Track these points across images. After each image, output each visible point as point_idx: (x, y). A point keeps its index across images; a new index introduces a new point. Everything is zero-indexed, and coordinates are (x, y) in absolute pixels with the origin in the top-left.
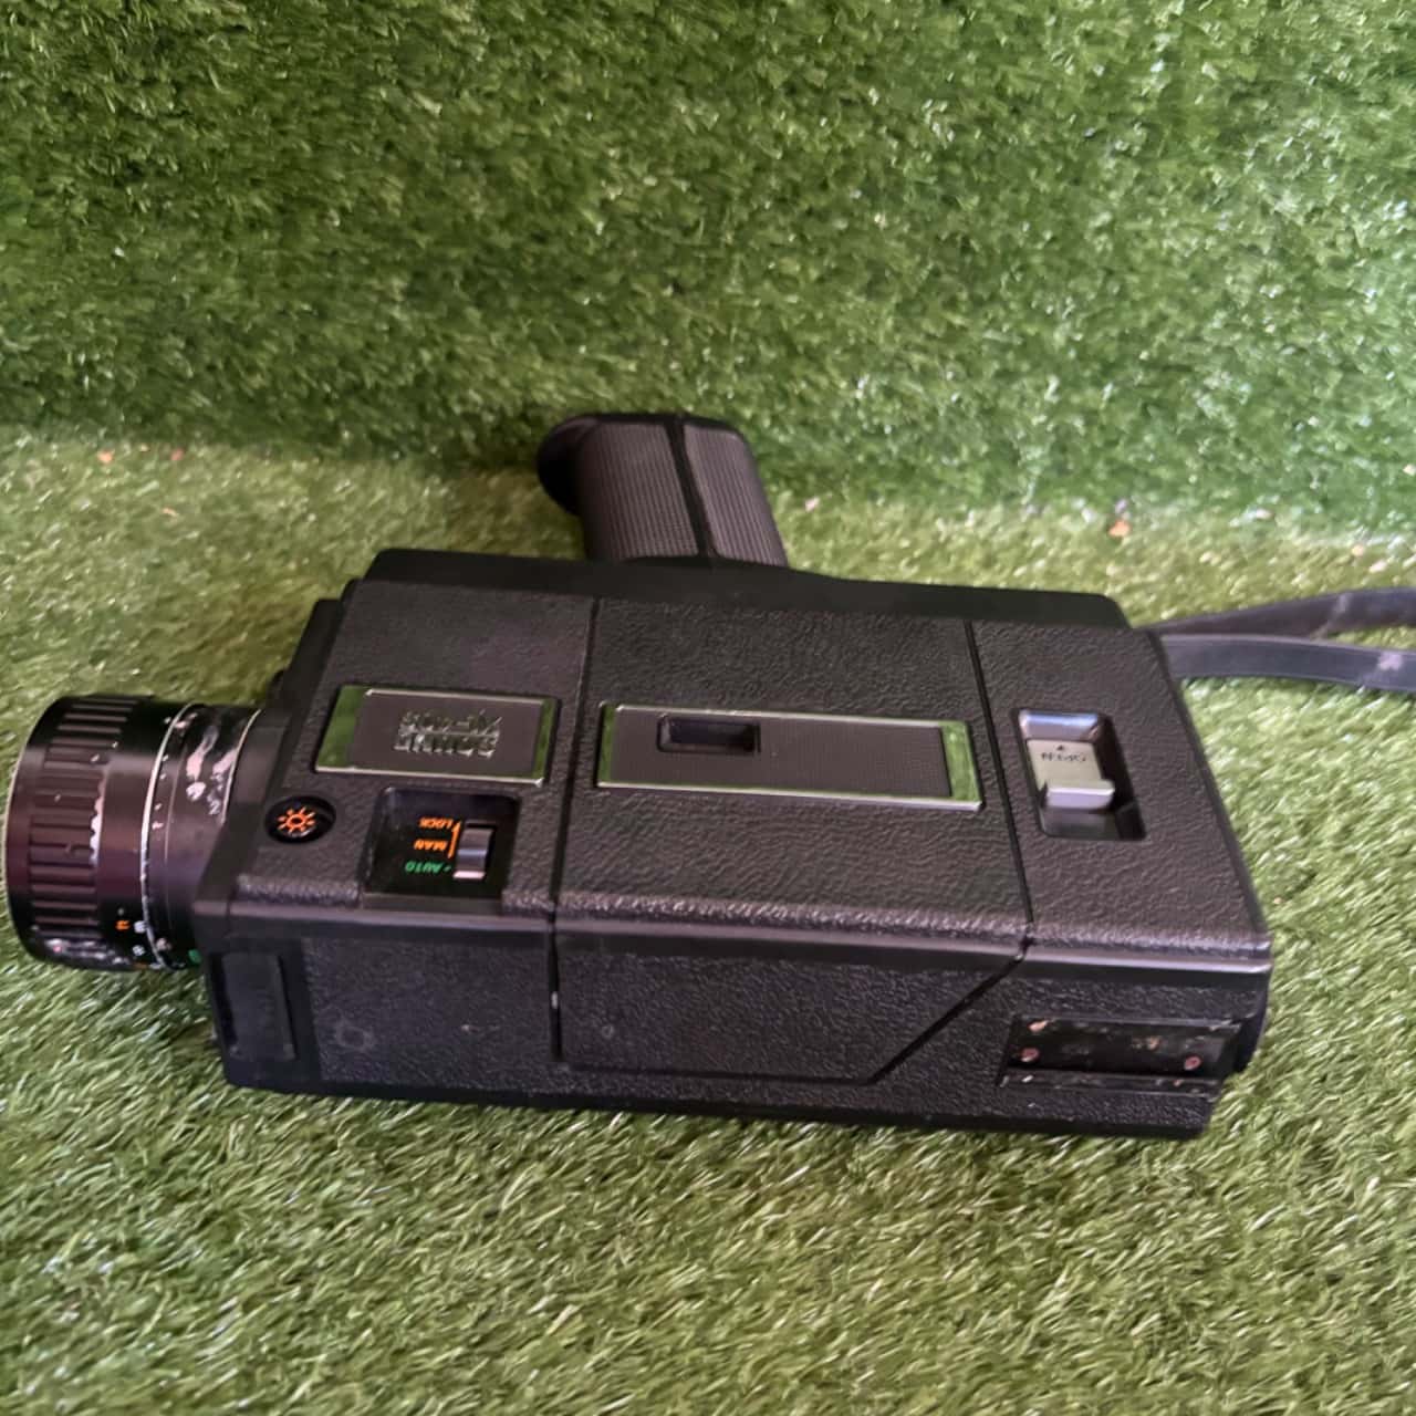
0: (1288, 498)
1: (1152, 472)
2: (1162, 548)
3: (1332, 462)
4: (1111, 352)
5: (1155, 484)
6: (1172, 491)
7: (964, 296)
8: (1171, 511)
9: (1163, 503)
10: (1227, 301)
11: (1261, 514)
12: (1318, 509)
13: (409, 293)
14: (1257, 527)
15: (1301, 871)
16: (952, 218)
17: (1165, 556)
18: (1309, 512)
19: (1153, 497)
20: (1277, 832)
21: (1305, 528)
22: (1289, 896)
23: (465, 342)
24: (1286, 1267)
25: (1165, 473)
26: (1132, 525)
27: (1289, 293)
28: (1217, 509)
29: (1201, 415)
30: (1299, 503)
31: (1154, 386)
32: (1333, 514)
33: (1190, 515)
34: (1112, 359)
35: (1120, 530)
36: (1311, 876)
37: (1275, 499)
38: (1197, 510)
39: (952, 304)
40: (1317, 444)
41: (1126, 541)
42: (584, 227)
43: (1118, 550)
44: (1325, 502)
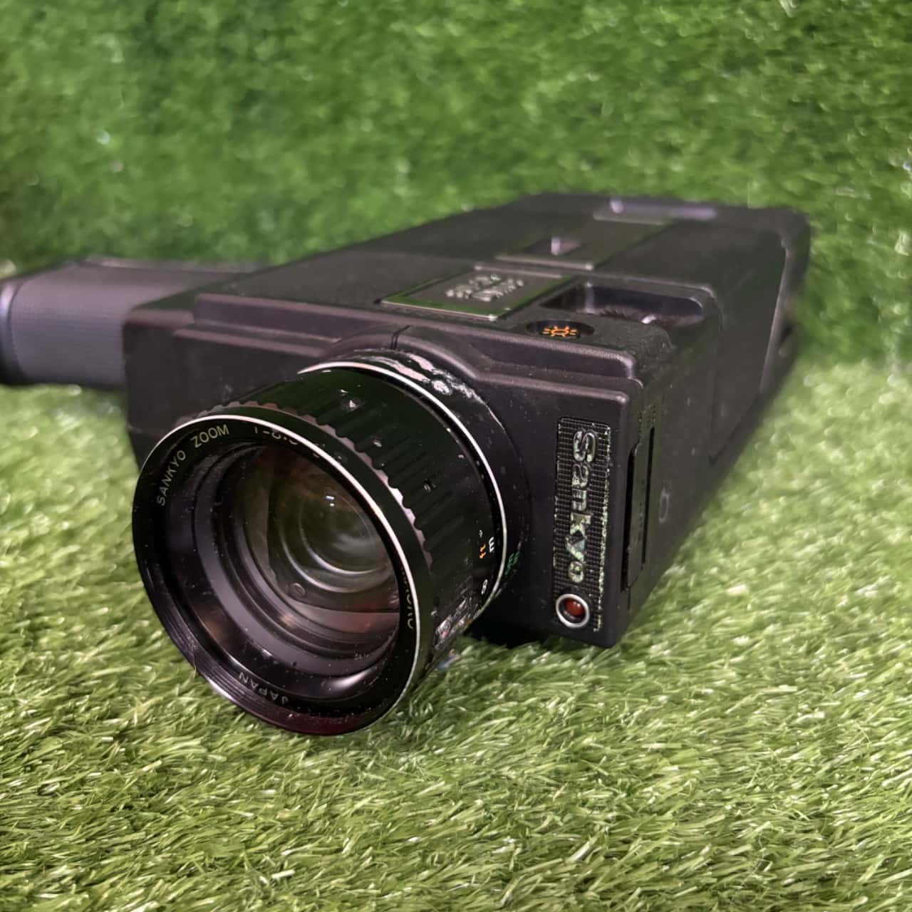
16: (803, 82)
39: (809, 162)
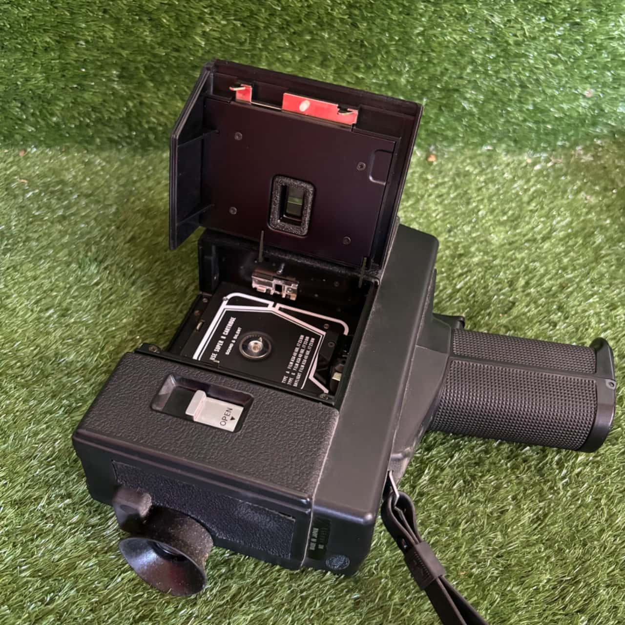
0: (500, 140)
1: (444, 133)
2: (450, 165)
3: (518, 125)
4: (425, 85)
5: (446, 138)
6: (453, 141)
7: (362, 65)
8: (452, 149)
9: (449, 146)
10: (473, 61)
11: (490, 148)
12: (512, 144)
13: (120, 77)
14: (488, 153)
15: (510, 302)
16: (356, 33)
17: (451, 169)
18: (509, 146)
19: (445, 144)
20: (500, 286)
21: (508, 152)
22: (506, 313)
23: (147, 98)
24: (508, 457)
25: (450, 133)
26: (437, 156)
27: (498, 56)
28: (471, 147)
29: (464, 109)
30: (504, 142)
31: (444, 98)
32: (519, 146)
33: (460, 151)
34: (426, 89)
35: (432, 159)
36: (514, 303)
37: (495, 141)
38: (463, 148)
39: (357, 69)
40: (512, 118)
41: (435, 163)
42: (196, 44)
43: (432, 168)
44: (515, 141)
